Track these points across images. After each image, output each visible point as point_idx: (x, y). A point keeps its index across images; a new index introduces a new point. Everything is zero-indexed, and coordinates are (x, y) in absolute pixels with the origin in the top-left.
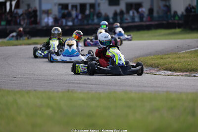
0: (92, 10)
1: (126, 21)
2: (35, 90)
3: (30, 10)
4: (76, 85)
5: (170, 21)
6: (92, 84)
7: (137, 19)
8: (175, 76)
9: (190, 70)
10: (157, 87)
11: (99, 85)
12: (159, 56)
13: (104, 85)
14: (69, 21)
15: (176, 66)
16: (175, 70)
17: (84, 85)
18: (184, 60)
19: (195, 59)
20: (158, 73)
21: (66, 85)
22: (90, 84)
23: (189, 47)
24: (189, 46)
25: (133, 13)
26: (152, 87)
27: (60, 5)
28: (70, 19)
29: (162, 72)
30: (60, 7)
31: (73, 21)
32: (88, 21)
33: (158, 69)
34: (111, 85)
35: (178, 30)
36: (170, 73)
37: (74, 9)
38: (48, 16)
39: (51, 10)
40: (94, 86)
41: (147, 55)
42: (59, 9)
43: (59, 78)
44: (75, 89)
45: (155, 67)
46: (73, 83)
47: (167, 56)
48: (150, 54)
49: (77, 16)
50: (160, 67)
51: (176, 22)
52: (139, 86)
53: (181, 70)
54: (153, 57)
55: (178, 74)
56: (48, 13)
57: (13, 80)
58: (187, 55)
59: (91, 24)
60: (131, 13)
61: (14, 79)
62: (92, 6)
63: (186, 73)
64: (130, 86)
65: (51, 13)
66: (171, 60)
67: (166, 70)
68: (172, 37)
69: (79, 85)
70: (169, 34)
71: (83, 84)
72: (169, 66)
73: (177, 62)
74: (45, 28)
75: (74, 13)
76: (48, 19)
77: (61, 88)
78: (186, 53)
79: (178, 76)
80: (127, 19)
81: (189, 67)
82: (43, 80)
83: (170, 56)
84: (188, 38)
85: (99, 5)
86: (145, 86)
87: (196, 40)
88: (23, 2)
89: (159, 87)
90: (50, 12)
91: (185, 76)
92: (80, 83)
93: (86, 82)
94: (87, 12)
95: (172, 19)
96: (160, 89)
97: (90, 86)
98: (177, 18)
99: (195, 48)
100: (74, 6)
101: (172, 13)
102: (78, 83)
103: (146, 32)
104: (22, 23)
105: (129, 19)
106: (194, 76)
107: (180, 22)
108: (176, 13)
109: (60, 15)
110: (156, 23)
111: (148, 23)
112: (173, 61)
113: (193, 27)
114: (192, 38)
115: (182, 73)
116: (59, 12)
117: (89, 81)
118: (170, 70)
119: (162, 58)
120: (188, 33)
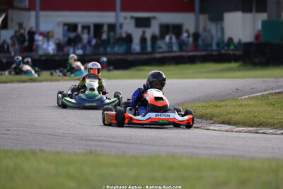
0: (112, 34)
1: (161, 50)
2: (41, 150)
3: (22, 31)
4: (98, 143)
5: (223, 52)
6: (119, 142)
7: (175, 48)
8: (236, 132)
9: (256, 124)
10: (212, 148)
11: (130, 143)
12: (212, 103)
13: (137, 143)
14: (78, 49)
15: (237, 118)
16: (236, 124)
17: (108, 143)
18: (248, 109)
19: (264, 108)
20: (211, 128)
21: (84, 142)
22: (116, 142)
23: (253, 91)
24: (252, 88)
25: (171, 39)
26: (207, 148)
27: (65, 24)
28: (80, 46)
29: (217, 127)
30: (66, 28)
31: (84, 48)
32: (105, 48)
33: (211, 122)
34: (148, 145)
35: (233, 65)
36: (228, 127)
37: (86, 31)
38: (48, 41)
39: (53, 32)
40: (123, 144)
41: (194, 101)
42: (64, 31)
43: (72, 132)
44: (98, 149)
45: (206, 119)
46: (93, 140)
47: (224, 103)
48: (199, 100)
49: (89, 42)
50: (215, 119)
51: (231, 53)
52: (186, 146)
53: (245, 124)
54: (203, 104)
55: (241, 129)
56: (47, 36)
57: (6, 134)
58: (252, 102)
59: (110, 54)
60: (167, 38)
61: (7, 132)
62: (112, 27)
63: (251, 129)
64: (174, 146)
65: (52, 37)
66: (229, 109)
67: (223, 123)
68: (227, 74)
69: (101, 143)
70: (222, 70)
71: (107, 141)
72: (226, 118)
73: (239, 112)
74: (44, 58)
75: (85, 37)
76: (48, 45)
77: (77, 147)
78: (250, 98)
79: (240, 132)
80: (161, 48)
81: (256, 120)
82: (50, 135)
83: (227, 103)
84: (249, 77)
85: (121, 26)
86: (196, 147)
87: (262, 79)
88: (12, 20)
89: (216, 148)
90: (51, 34)
91: (250, 132)
92: (102, 141)
93: (111, 139)
94: (104, 36)
95: (226, 48)
96: (218, 152)
97: (117, 144)
98: (232, 47)
99: (261, 91)
100: (86, 27)
101: (226, 39)
102: (99, 141)
103: (188, 66)
104: (11, 49)
105: (165, 48)
106: (263, 133)
107: (237, 53)
108: (231, 40)
109: (66, 39)
110: (203, 53)
111: (191, 54)
112: (232, 110)
113: (257, 60)
114: (255, 77)
115: (245, 129)
116: (64, 35)
117: (115, 137)
118: (229, 124)
119: (216, 106)
120: (249, 70)
